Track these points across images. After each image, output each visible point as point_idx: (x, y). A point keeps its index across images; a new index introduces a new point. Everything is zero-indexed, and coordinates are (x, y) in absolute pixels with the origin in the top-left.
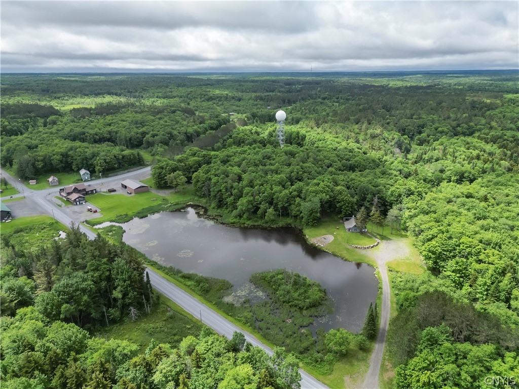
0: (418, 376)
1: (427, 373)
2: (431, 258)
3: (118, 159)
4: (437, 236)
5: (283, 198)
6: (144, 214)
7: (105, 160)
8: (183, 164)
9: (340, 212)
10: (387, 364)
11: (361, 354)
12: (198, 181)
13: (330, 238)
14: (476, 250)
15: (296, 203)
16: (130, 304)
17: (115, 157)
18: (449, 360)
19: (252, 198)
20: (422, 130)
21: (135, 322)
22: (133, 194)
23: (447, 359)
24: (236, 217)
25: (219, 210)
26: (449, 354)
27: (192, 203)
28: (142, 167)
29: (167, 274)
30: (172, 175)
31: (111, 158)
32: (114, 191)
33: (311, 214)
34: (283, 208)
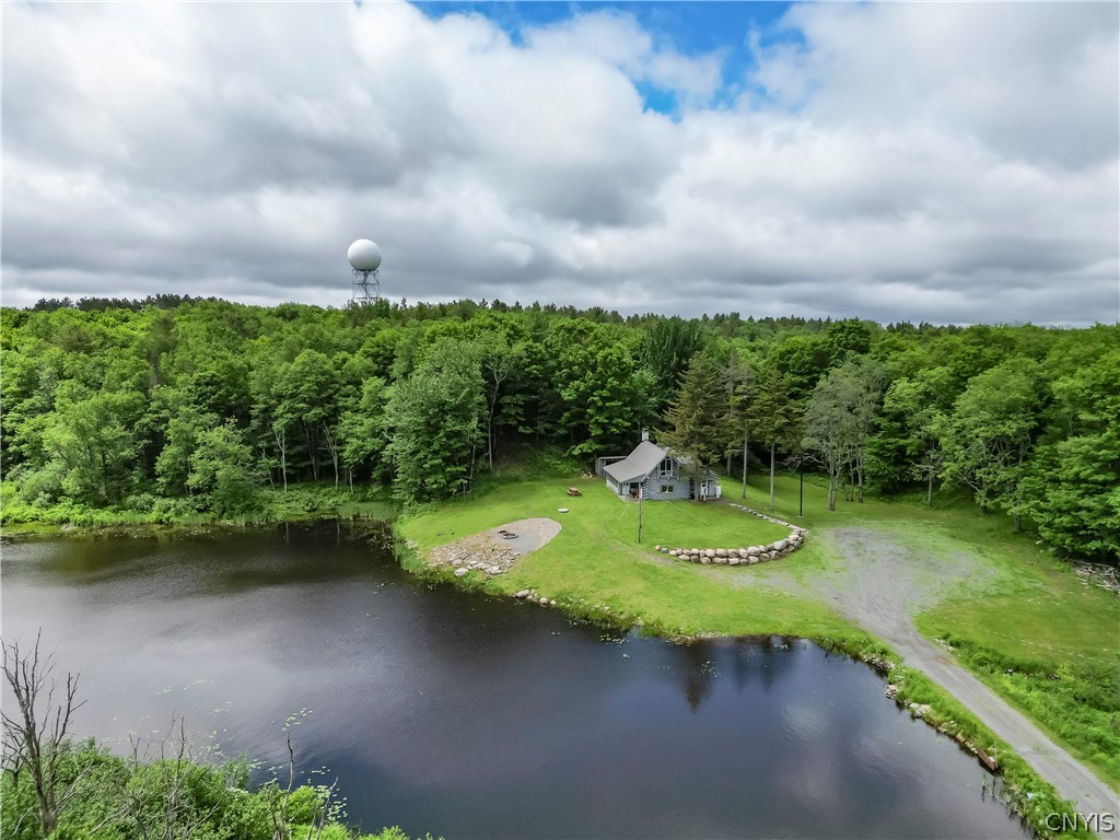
9: (579, 432)
13: (541, 531)
33: (432, 429)
34: (295, 431)
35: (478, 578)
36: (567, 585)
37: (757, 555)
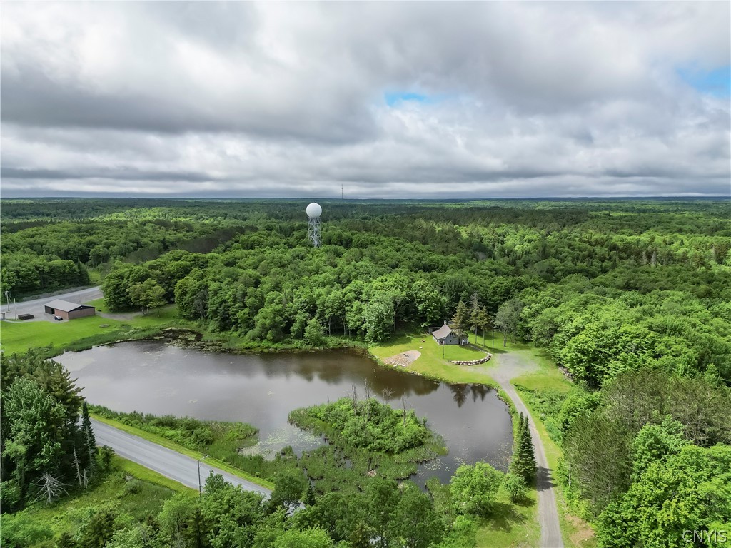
0: (651, 515)
1: (670, 504)
2: (581, 361)
3: (42, 272)
4: (583, 328)
5: (333, 301)
6: (86, 345)
7: (17, 272)
8: (158, 271)
9: (424, 319)
10: (571, 519)
11: (519, 509)
12: (185, 293)
13: (416, 355)
14: (648, 340)
15: (354, 309)
16: (43, 469)
17: (37, 268)
18: (700, 477)
19: (280, 307)
20: (505, 239)
21: (54, 506)
22: (65, 321)
23: (696, 475)
24: (254, 339)
25: (223, 333)
26: (698, 464)
27: (173, 328)
28: (85, 287)
29: (127, 423)
30: (139, 285)
31: (29, 270)
32: (32, 317)
33: (380, 321)
34: (333, 318)
35: (400, 368)
36: (424, 371)
37: (476, 363)
